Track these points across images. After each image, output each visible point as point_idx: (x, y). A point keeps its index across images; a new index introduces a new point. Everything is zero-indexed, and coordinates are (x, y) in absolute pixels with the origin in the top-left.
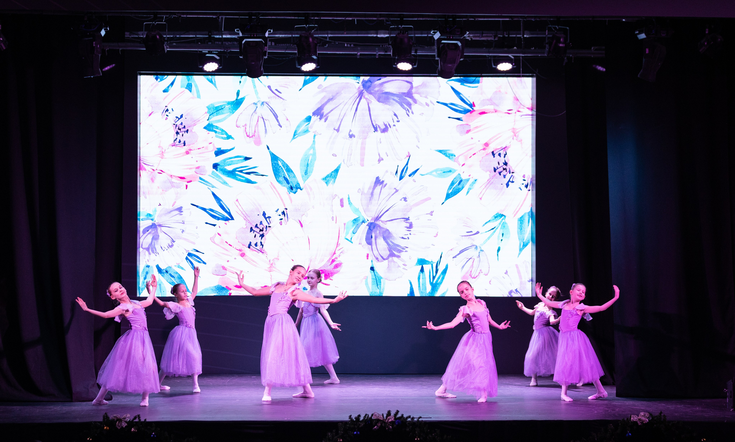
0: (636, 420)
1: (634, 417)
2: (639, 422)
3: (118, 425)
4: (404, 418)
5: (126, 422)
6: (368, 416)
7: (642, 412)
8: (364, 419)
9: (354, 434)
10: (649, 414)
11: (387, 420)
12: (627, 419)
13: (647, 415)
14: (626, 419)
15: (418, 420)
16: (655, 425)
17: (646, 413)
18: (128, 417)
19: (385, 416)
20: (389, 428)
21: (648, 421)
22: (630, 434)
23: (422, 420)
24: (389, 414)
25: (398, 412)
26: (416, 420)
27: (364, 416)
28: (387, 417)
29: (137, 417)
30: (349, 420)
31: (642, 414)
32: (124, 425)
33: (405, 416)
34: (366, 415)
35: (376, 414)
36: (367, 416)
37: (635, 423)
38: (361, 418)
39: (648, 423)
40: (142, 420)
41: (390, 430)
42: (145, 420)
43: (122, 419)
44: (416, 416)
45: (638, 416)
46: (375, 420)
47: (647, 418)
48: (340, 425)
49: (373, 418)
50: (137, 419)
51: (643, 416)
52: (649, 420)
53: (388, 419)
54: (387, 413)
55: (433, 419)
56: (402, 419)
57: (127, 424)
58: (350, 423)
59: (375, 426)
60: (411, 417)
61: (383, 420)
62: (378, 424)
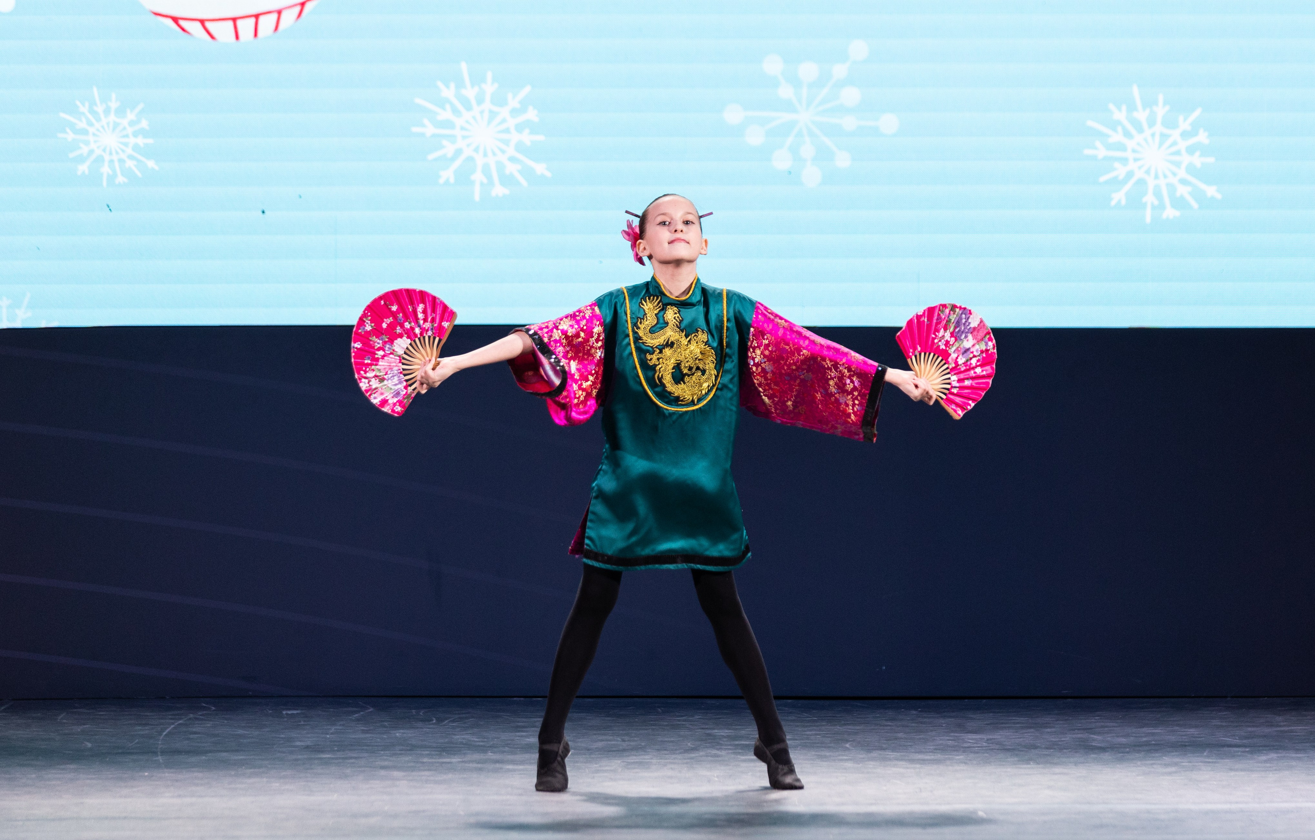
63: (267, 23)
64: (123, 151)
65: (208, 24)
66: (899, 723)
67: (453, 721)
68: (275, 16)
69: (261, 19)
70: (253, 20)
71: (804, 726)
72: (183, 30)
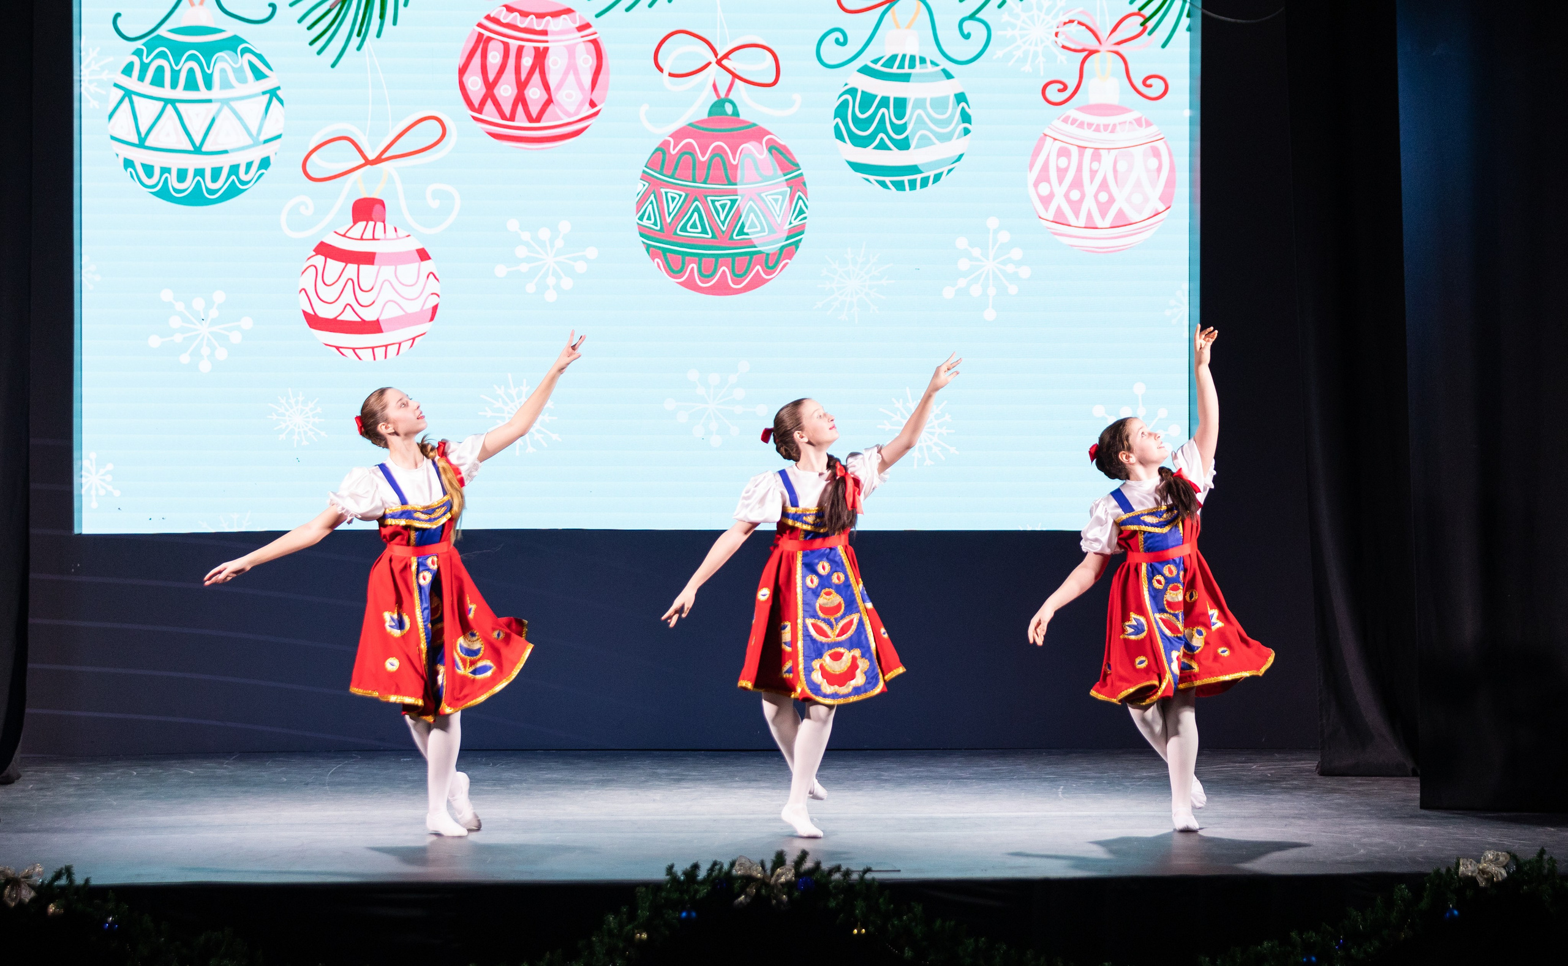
0: (1473, 872)
1: (1468, 863)
2: (1481, 879)
3: (10, 896)
4: (823, 872)
5: (32, 887)
6: (721, 868)
7: (1489, 849)
8: (709, 875)
9: (680, 919)
10: (1508, 857)
11: (773, 879)
12: (1449, 870)
13: (1503, 858)
14: (1443, 870)
15: (862, 878)
16: (1525, 887)
17: (1500, 853)
18: (39, 871)
19: (769, 866)
20: (780, 902)
21: (1506, 875)
22: (1456, 912)
23: (873, 880)
24: (780, 860)
26: (855, 877)
27: (708, 866)
28: (773, 869)
29: (64, 871)
30: (668, 877)
31: (1490, 855)
32: (27, 895)
33: (825, 866)
34: (715, 864)
35: (743, 860)
36: (717, 867)
37: (1471, 881)
38: (702, 874)
39: (1505, 881)
40: (79, 880)
41: (782, 906)
42: (87, 880)
43: (22, 880)
44: (856, 866)
45: (1479, 862)
46: (742, 877)
47: (1504, 867)
48: (641, 892)
49: (734, 872)
50: (64, 877)
51: (1491, 861)
52: (1508, 873)
53: (778, 876)
54: (773, 856)
55: (906, 875)
56: (817, 876)
57: (37, 892)
58: (671, 887)
59: (740, 896)
60: (842, 870)
61: (763, 878)
62: (748, 890)
63: (392, 350)
64: (307, 426)
65: (357, 351)
66: (768, 765)
67: (502, 765)
68: (397, 345)
69: (389, 347)
70: (384, 348)
71: (710, 767)
72: (343, 354)
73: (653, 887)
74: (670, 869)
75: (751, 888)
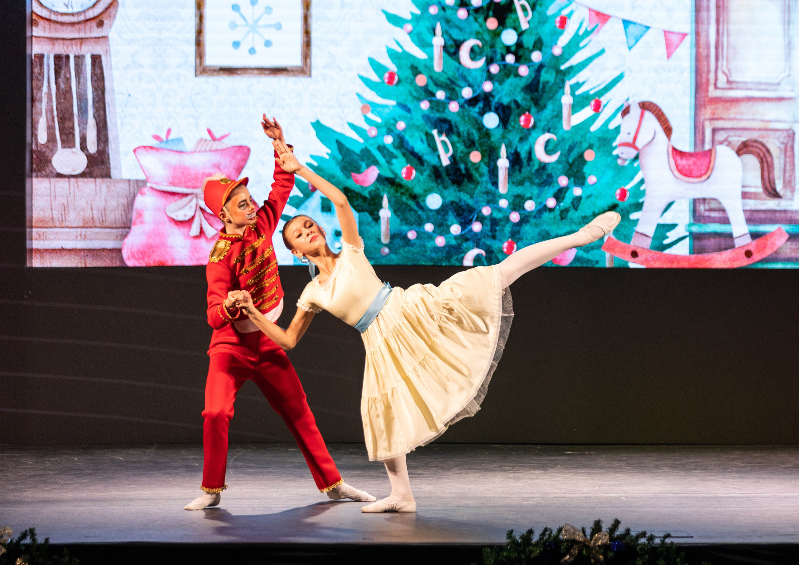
4: (632, 536)
5: (3, 545)
6: (551, 533)
8: (541, 539)
11: (592, 542)
15: (663, 542)
18: (8, 533)
19: (588, 532)
20: (597, 561)
23: (672, 543)
24: (597, 527)
25: (617, 523)
26: (657, 541)
27: (541, 532)
28: (592, 535)
29: (28, 533)
30: (508, 541)
34: (546, 530)
35: (568, 528)
38: (535, 538)
40: (40, 540)
42: (47, 540)
44: (658, 533)
46: (567, 541)
48: (487, 553)
49: (561, 536)
50: (29, 537)
53: (596, 540)
54: (592, 525)
55: (696, 540)
56: (628, 539)
57: (7, 549)
58: (511, 548)
59: (566, 556)
60: (647, 536)
61: (584, 541)
62: (572, 551)
73: (498, 549)
74: (510, 534)
75: (575, 549)
